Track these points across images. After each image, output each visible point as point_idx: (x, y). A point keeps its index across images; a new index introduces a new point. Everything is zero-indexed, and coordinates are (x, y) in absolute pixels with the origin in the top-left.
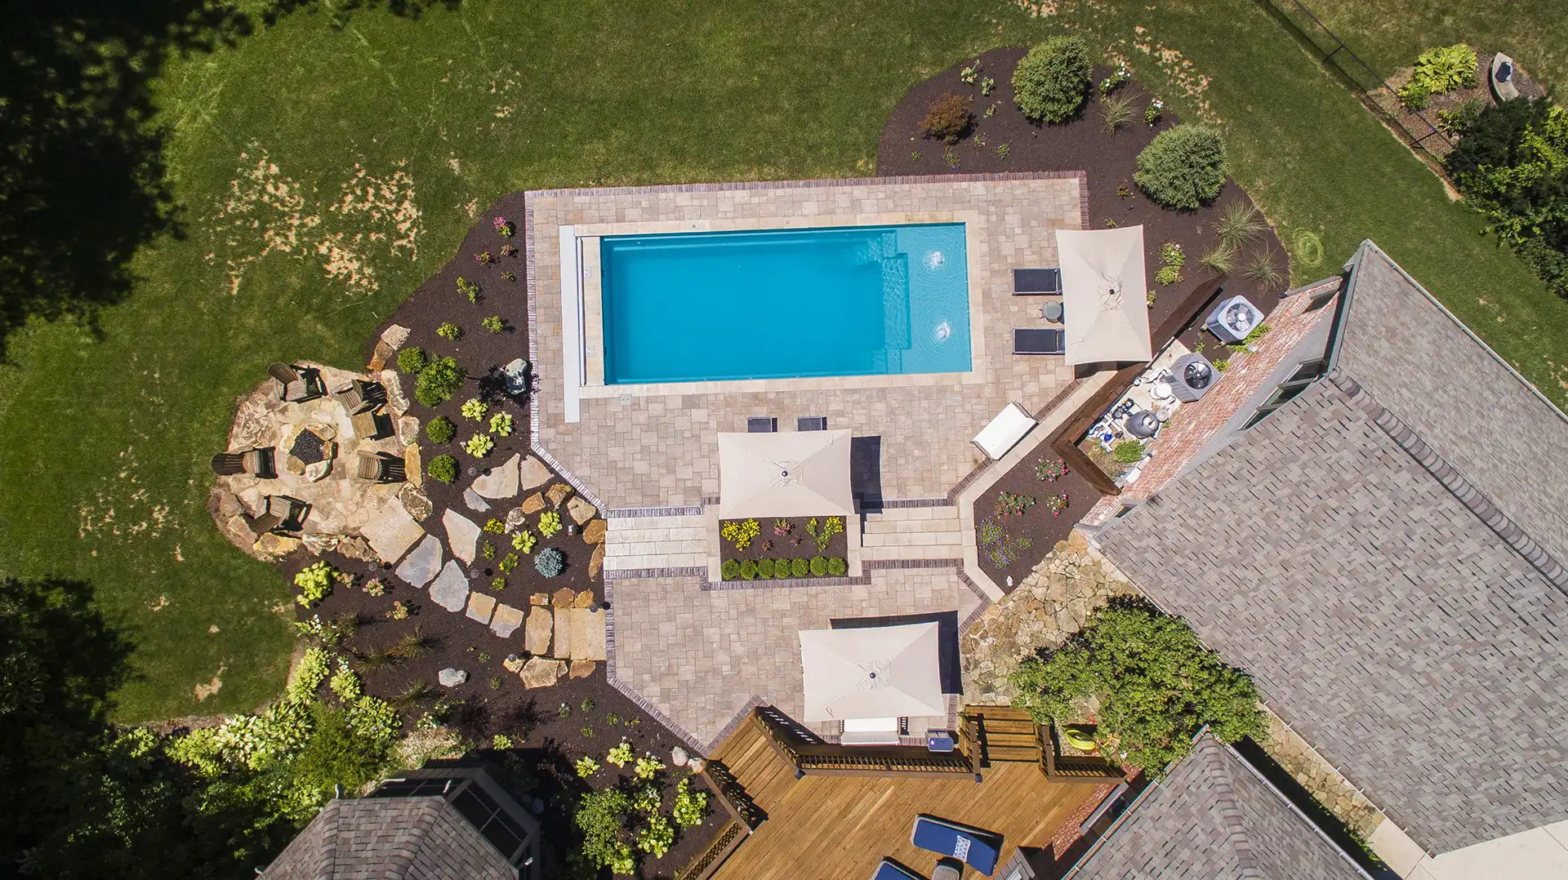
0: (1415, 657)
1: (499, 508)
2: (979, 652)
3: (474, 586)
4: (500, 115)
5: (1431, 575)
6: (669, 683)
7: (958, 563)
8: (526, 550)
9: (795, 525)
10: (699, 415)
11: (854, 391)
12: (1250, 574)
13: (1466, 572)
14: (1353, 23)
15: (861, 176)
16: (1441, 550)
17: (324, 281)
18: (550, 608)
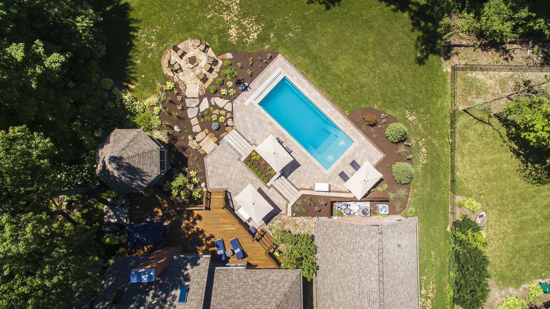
0: (348, 291)
1: (216, 107)
2: (276, 222)
3: (197, 116)
4: (290, 35)
5: (363, 278)
6: (215, 170)
7: (288, 202)
8: (213, 120)
9: (266, 164)
10: (269, 127)
11: (302, 152)
12: (335, 250)
13: (369, 283)
14: (465, 179)
15: (344, 114)
16: (369, 275)
17: (226, 32)
18: (207, 134)
